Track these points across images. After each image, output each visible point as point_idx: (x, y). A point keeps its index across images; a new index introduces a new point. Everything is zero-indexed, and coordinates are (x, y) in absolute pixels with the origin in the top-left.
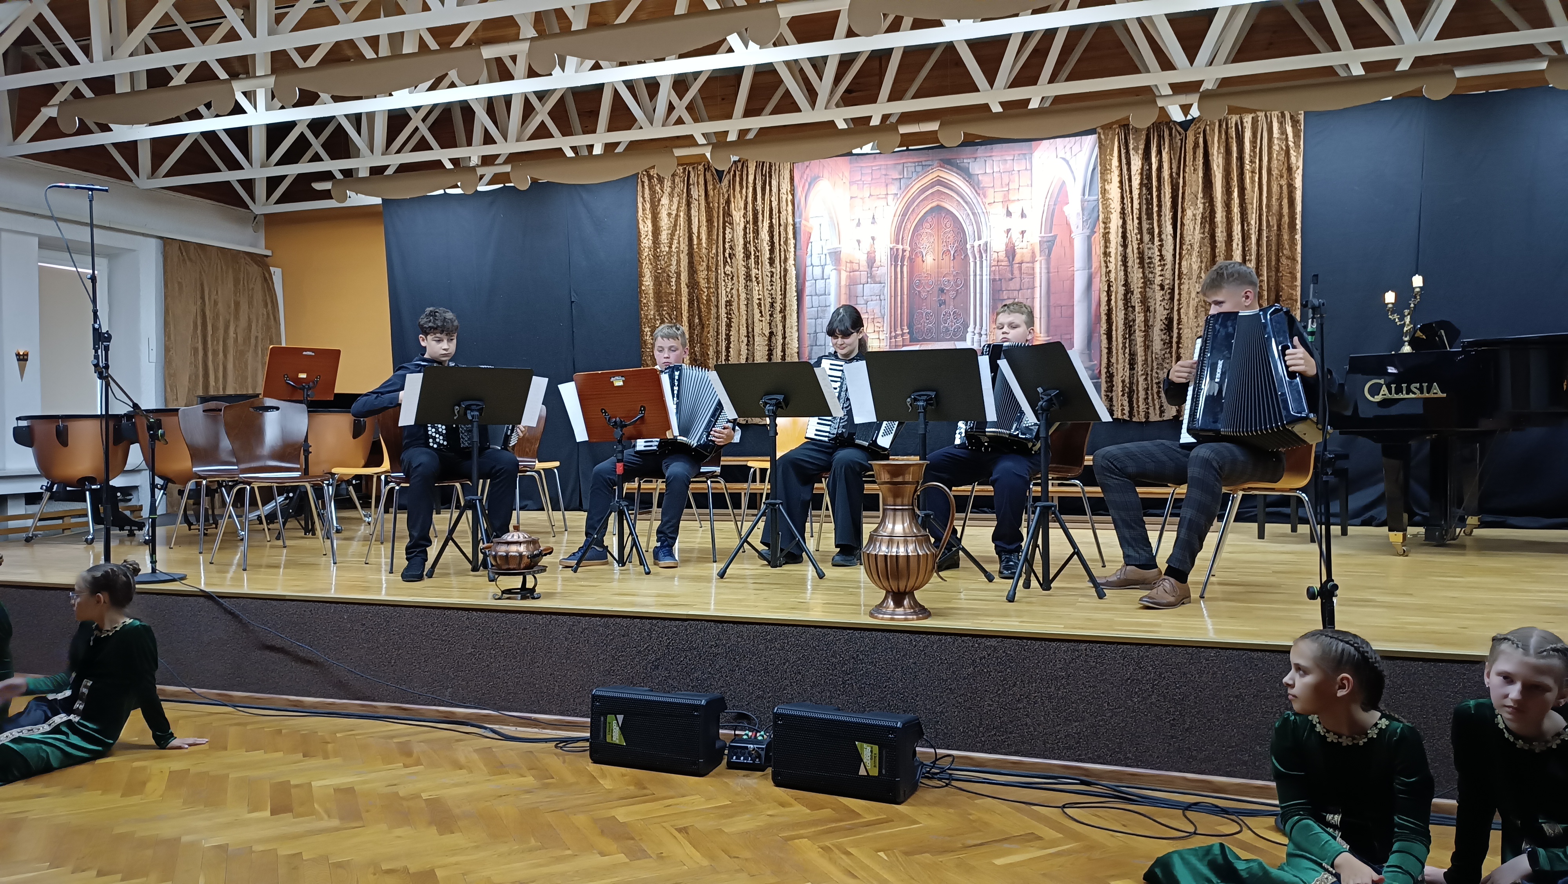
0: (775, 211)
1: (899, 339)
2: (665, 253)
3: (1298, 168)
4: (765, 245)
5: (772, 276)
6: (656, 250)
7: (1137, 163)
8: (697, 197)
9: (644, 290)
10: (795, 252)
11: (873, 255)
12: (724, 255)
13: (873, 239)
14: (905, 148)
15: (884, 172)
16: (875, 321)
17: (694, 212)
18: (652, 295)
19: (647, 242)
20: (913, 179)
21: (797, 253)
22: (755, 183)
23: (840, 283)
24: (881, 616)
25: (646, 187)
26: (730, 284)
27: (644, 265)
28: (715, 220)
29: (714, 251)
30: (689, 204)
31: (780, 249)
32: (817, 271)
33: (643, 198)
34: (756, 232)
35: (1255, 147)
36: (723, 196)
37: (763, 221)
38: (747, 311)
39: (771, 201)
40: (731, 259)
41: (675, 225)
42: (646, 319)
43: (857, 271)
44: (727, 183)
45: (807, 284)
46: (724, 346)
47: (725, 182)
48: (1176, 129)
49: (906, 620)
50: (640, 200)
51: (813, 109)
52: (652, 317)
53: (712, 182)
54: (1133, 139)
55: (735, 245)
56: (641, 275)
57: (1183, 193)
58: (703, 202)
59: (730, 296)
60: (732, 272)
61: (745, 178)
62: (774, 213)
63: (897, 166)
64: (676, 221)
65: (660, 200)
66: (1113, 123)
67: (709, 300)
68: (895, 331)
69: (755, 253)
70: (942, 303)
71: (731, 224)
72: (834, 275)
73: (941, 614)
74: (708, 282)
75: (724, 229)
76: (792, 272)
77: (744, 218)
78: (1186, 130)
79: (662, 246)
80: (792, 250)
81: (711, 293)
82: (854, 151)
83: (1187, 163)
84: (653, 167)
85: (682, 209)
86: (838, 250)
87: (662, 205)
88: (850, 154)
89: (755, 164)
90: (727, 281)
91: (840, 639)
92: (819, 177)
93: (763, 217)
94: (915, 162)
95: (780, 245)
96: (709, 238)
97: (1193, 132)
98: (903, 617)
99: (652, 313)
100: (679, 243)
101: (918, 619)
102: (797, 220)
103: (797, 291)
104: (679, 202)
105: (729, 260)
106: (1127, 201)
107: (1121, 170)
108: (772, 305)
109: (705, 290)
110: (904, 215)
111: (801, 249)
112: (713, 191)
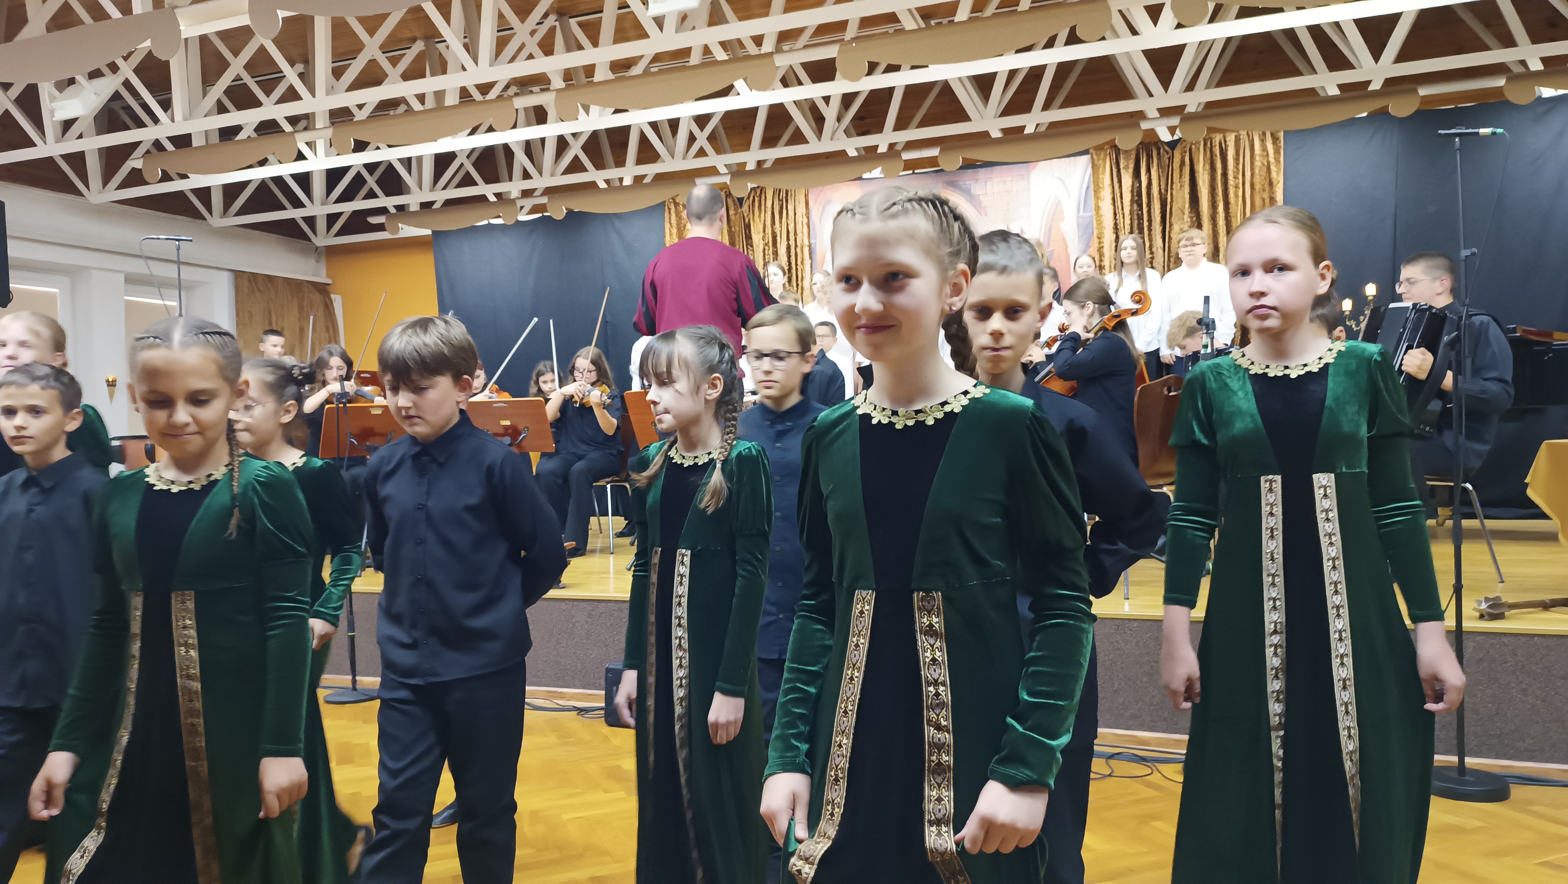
0: (792, 233)
3: (1279, 182)
7: (1127, 180)
14: (911, 172)
22: (773, 208)
25: (673, 214)
33: (670, 223)
35: (1238, 164)
36: (744, 220)
37: (781, 242)
39: (788, 224)
44: (748, 208)
47: (745, 208)
48: (1164, 149)
50: (667, 225)
51: (819, 142)
53: (733, 208)
54: (1124, 158)
57: (1171, 209)
61: (763, 203)
62: (791, 235)
66: (1104, 144)
71: (752, 246)
77: (763, 240)
78: (1173, 149)
82: (864, 176)
83: (1174, 181)
88: (860, 178)
89: (772, 190)
93: (781, 239)
95: (796, 265)
97: (1180, 151)
106: (1120, 217)
107: (1113, 188)
112: (735, 216)
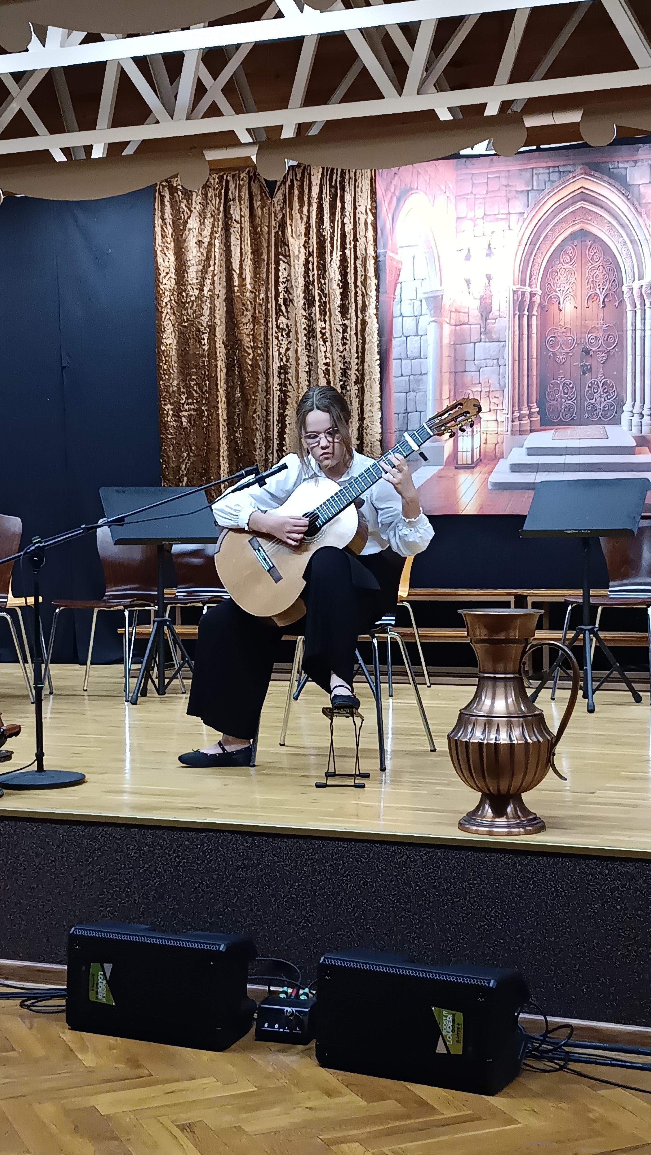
0: (349, 238)
1: (526, 421)
2: (193, 298)
4: (335, 286)
5: (345, 331)
6: (180, 293)
8: (238, 218)
9: (163, 352)
10: (377, 297)
11: (488, 301)
12: (277, 300)
13: (489, 278)
14: (535, 147)
15: (504, 182)
16: (492, 395)
17: (234, 240)
18: (175, 358)
19: (168, 283)
20: (547, 191)
21: (380, 298)
22: (321, 198)
23: (441, 342)
24: (475, 828)
25: (167, 204)
26: (284, 343)
27: (164, 315)
28: (265, 251)
29: (262, 296)
30: (227, 228)
31: (356, 292)
32: (409, 324)
33: (163, 220)
34: (323, 268)
36: (276, 216)
37: (332, 252)
38: (309, 381)
39: (343, 224)
40: (286, 306)
41: (208, 258)
42: (167, 392)
43: (468, 324)
44: (282, 198)
45: (395, 342)
46: (276, 430)
47: (279, 196)
49: (509, 834)
50: (158, 222)
51: (400, 95)
52: (175, 389)
53: (259, 197)
55: (292, 286)
56: (158, 331)
58: (247, 225)
59: (284, 360)
60: (287, 325)
61: (306, 191)
62: (348, 241)
63: (524, 173)
64: (209, 252)
65: (187, 222)
67: (255, 365)
68: (520, 410)
69: (321, 298)
70: (586, 370)
71: (287, 256)
72: (432, 330)
73: (559, 825)
74: (254, 339)
75: (277, 264)
76: (373, 326)
77: (305, 248)
79: (189, 288)
80: (373, 293)
81: (259, 355)
82: (462, 152)
84: (176, 176)
85: (217, 235)
86: (439, 293)
87: (190, 229)
88: (456, 156)
89: (321, 170)
90: (280, 338)
91: (416, 861)
92: (412, 189)
93: (332, 246)
94: (549, 168)
95: (356, 286)
96: (255, 277)
98: (506, 830)
99: (175, 383)
100: (213, 284)
101: (527, 833)
102: (380, 251)
103: (379, 353)
104: (213, 226)
105: (283, 308)
108: (345, 373)
109: (250, 351)
110: (533, 243)
111: (386, 292)
112: (262, 209)
